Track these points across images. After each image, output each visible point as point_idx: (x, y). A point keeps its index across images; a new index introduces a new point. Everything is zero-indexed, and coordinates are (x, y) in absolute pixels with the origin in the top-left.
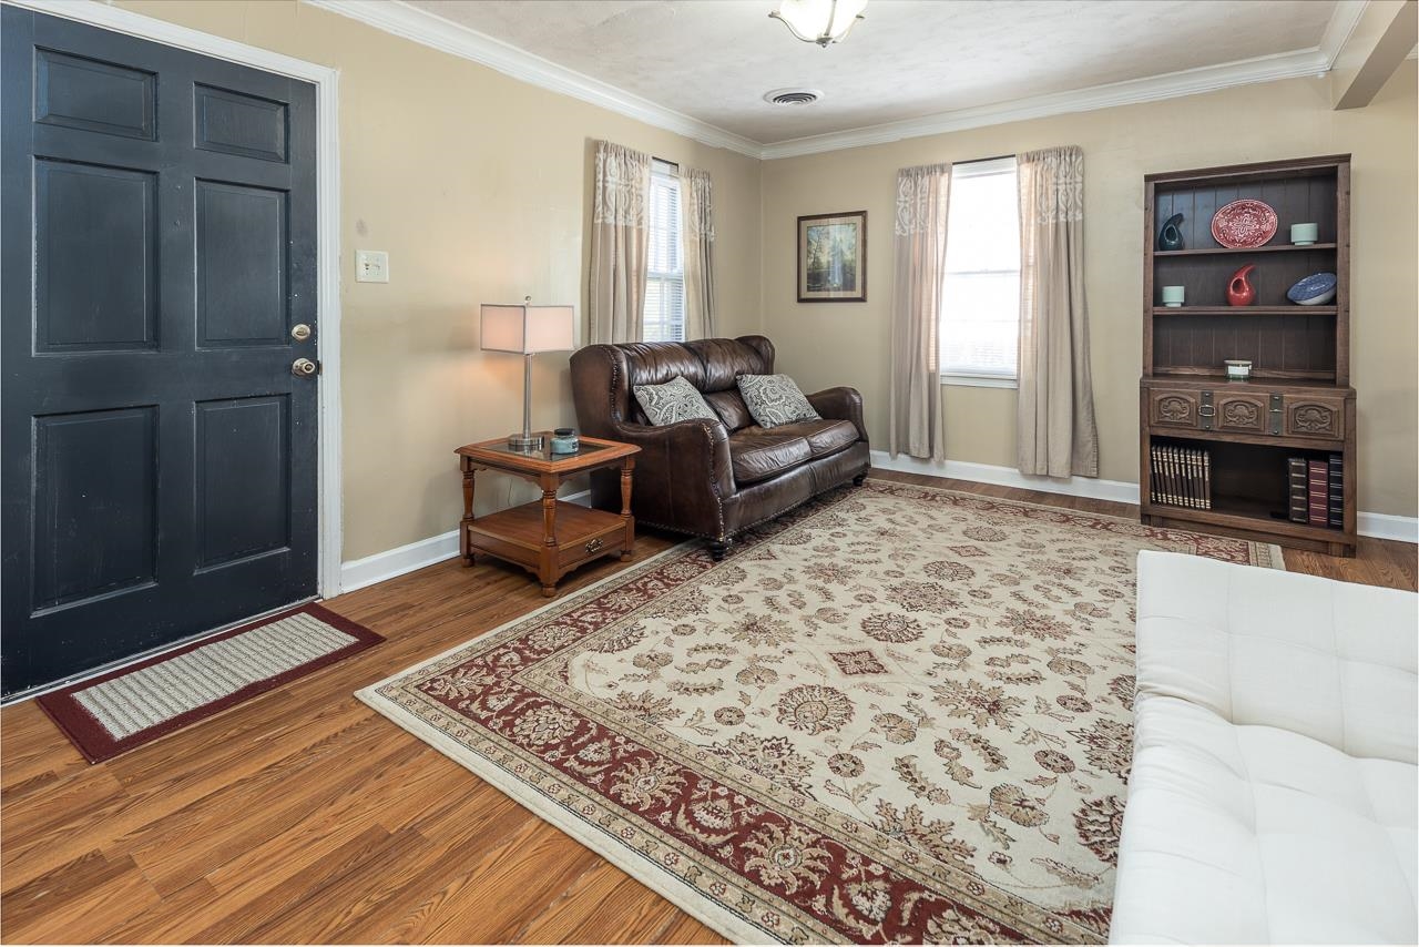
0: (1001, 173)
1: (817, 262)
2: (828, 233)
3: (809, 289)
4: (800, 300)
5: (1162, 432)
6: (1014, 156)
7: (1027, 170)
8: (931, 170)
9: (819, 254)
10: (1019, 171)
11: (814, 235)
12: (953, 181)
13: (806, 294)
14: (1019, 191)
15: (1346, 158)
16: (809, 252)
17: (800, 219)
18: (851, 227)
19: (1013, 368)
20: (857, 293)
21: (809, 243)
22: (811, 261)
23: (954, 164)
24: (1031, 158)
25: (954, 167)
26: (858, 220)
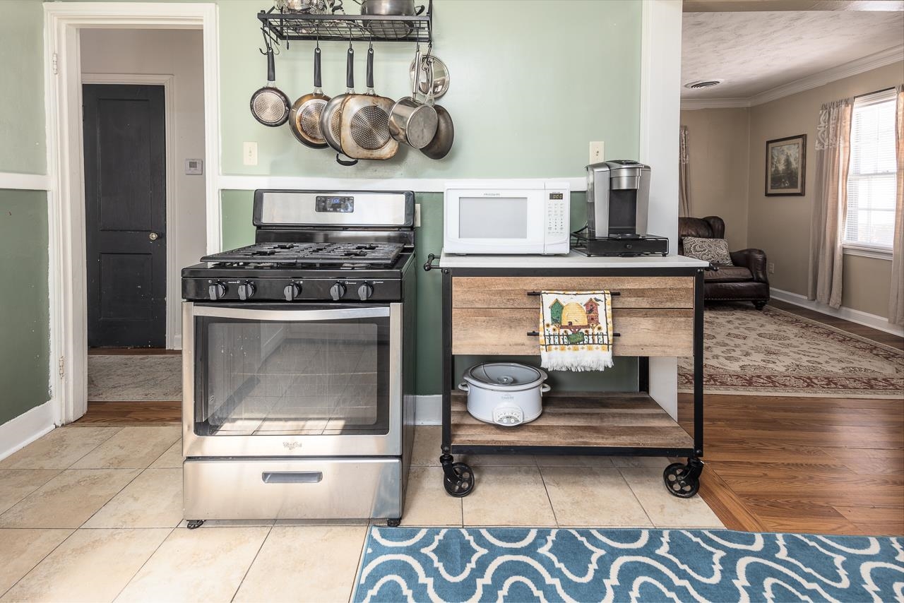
1: (777, 170)
2: (783, 150)
3: (772, 188)
4: (767, 195)
9: (778, 165)
10: (898, 99)
11: (776, 153)
13: (770, 191)
14: (897, 113)
16: (772, 163)
17: (768, 143)
18: (796, 146)
20: (798, 190)
21: (773, 158)
22: (773, 169)
26: (800, 140)
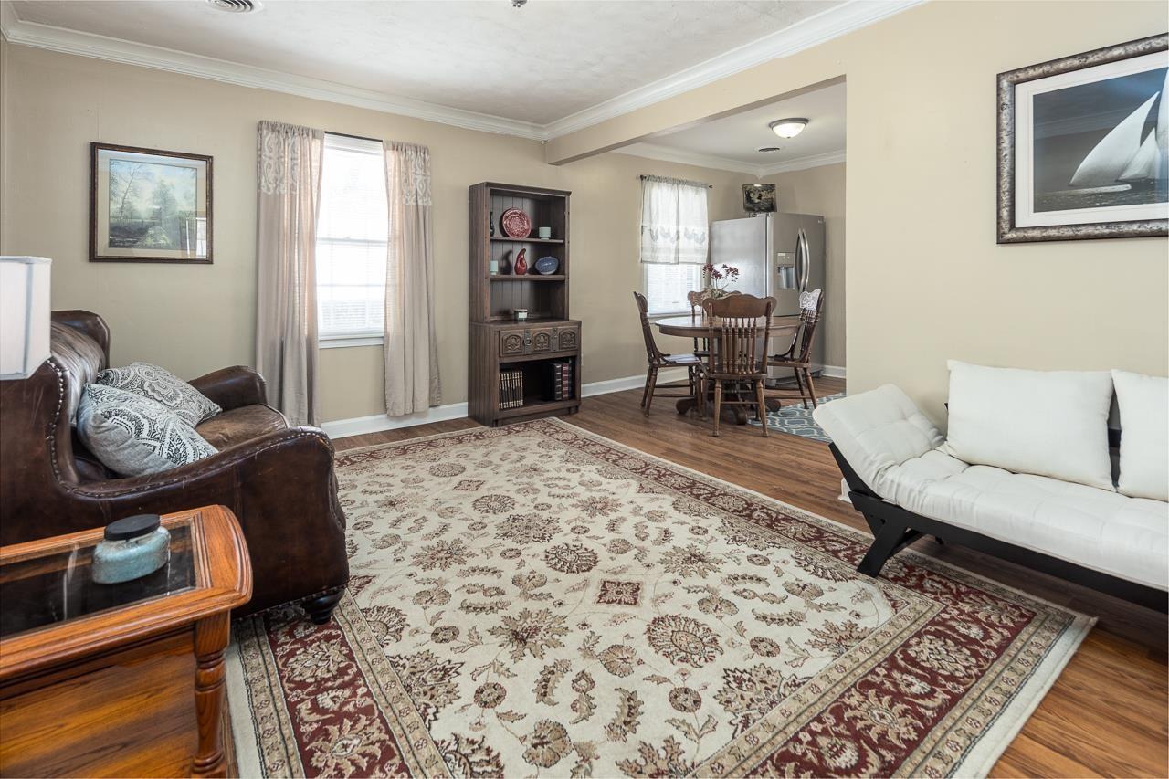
0: (372, 154)
5: (506, 360)
6: (381, 141)
7: (392, 155)
8: (303, 132)
12: (326, 151)
15: (569, 193)
19: (381, 326)
23: (326, 132)
24: (396, 147)
25: (326, 136)
